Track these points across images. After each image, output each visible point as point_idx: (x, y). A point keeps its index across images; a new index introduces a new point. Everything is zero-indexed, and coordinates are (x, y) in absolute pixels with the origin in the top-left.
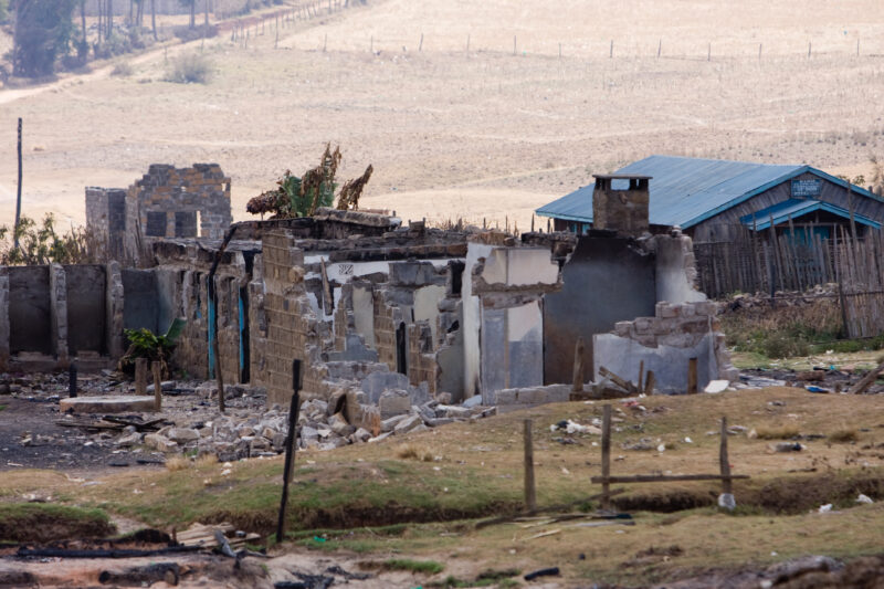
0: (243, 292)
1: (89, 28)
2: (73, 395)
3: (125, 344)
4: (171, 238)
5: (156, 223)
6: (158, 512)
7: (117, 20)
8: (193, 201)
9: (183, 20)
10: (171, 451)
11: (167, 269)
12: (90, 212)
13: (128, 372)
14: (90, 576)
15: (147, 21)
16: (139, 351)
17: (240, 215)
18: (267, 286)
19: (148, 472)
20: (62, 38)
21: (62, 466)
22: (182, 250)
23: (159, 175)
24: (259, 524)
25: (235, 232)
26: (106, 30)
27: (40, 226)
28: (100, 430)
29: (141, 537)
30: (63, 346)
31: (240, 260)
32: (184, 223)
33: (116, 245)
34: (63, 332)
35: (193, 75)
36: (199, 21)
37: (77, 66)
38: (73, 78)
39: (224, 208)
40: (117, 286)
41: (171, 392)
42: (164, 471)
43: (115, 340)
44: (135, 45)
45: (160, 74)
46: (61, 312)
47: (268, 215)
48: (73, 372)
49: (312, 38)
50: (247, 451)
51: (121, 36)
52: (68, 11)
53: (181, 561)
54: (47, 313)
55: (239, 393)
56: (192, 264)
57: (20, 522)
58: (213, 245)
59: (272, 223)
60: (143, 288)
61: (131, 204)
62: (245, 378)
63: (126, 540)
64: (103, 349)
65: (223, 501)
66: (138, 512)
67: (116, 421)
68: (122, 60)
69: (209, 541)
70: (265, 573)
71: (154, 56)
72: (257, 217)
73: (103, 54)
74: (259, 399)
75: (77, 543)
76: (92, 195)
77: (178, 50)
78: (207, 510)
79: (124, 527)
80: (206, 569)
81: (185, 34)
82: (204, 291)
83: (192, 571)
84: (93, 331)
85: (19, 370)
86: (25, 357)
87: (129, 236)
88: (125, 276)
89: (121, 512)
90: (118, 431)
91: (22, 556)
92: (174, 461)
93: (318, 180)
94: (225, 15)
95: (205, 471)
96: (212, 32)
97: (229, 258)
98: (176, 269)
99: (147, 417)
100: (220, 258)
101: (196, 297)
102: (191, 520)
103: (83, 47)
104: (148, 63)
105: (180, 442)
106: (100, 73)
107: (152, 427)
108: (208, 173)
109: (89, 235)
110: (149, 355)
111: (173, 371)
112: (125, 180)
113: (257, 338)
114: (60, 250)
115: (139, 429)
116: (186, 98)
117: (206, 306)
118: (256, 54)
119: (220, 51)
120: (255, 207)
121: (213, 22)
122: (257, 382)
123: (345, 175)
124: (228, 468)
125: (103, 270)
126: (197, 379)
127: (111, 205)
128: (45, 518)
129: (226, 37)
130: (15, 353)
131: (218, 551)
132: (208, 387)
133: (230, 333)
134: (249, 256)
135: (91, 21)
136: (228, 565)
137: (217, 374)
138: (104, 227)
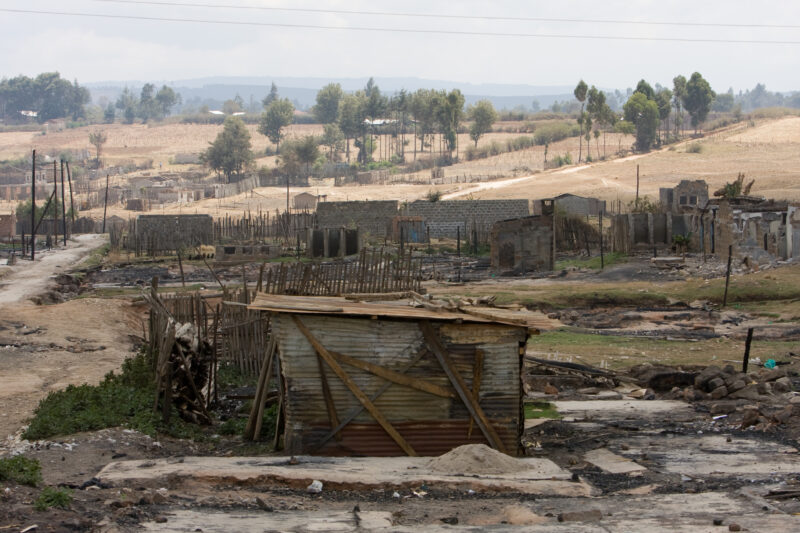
0: (713, 223)
1: (661, 134)
2: (655, 256)
3: (673, 241)
4: (688, 205)
5: (683, 200)
6: (683, 296)
7: (671, 132)
8: (695, 192)
9: (693, 132)
10: (688, 276)
11: (687, 215)
12: (661, 195)
13: (674, 249)
14: (661, 317)
15: (680, 133)
16: (677, 242)
17: (711, 197)
18: (720, 221)
19: (680, 283)
20: (652, 138)
21: (651, 281)
22: (692, 208)
23: (684, 184)
24: (717, 301)
25: (709, 202)
26: (667, 135)
27: (643, 200)
28: (664, 269)
29: (678, 304)
30: (652, 240)
31: (711, 212)
32: (693, 200)
33: (670, 207)
34: (652, 236)
35: (696, 150)
36: (698, 132)
37: (658, 147)
38: (656, 151)
39: (706, 195)
40: (670, 221)
41: (688, 256)
42: (685, 283)
43: (669, 239)
44: (677, 140)
45: (685, 150)
46: (651, 229)
47: (721, 197)
48: (655, 249)
49: (736, 138)
50: (713, 276)
51: (672, 137)
52: (655, 128)
53: (691, 312)
54: (647, 230)
55: (711, 257)
56: (695, 213)
57: (637, 299)
58: (702, 206)
59: (722, 200)
60: (679, 221)
61: (675, 194)
62: (713, 252)
63: (673, 305)
64: (665, 242)
65: (705, 293)
66: (678, 296)
67: (670, 266)
68: (672, 145)
69: (701, 306)
70: (719, 317)
71: (683, 144)
72: (717, 198)
73: (666, 143)
74: (718, 259)
75: (656, 306)
76: (662, 190)
77: (691, 142)
78: (699, 296)
79: (672, 301)
80: (700, 315)
81: (694, 137)
82: (699, 222)
83: (695, 316)
84: (662, 236)
85: (637, 249)
86: (639, 244)
87: (674, 204)
88: (673, 217)
89: (671, 296)
90: (670, 269)
91: (638, 310)
92: (689, 279)
93: (737, 184)
94: (707, 130)
95: (699, 282)
96: (702, 136)
97: (708, 211)
98: (690, 215)
99: (680, 265)
100: (705, 211)
101: (697, 224)
102: (694, 299)
103: (659, 141)
104: (681, 146)
105: (691, 273)
106: (665, 150)
107: (681, 268)
108: (701, 183)
109: (661, 203)
110: (680, 243)
111: (689, 249)
112: (673, 186)
113: (717, 238)
114: (652, 208)
115: (677, 268)
116: (693, 158)
117: (700, 228)
118: (717, 144)
119: (706, 143)
120: (716, 194)
121: (703, 133)
122: (717, 253)
123: (745, 183)
124: (707, 281)
125: (665, 215)
126: (696, 252)
127: (668, 194)
128: (646, 298)
129: (707, 138)
130: (636, 242)
131: (703, 309)
132: (701, 255)
133: (708, 236)
134: (714, 211)
135: (662, 132)
136: (707, 314)
137: (703, 250)
138: (666, 201)
